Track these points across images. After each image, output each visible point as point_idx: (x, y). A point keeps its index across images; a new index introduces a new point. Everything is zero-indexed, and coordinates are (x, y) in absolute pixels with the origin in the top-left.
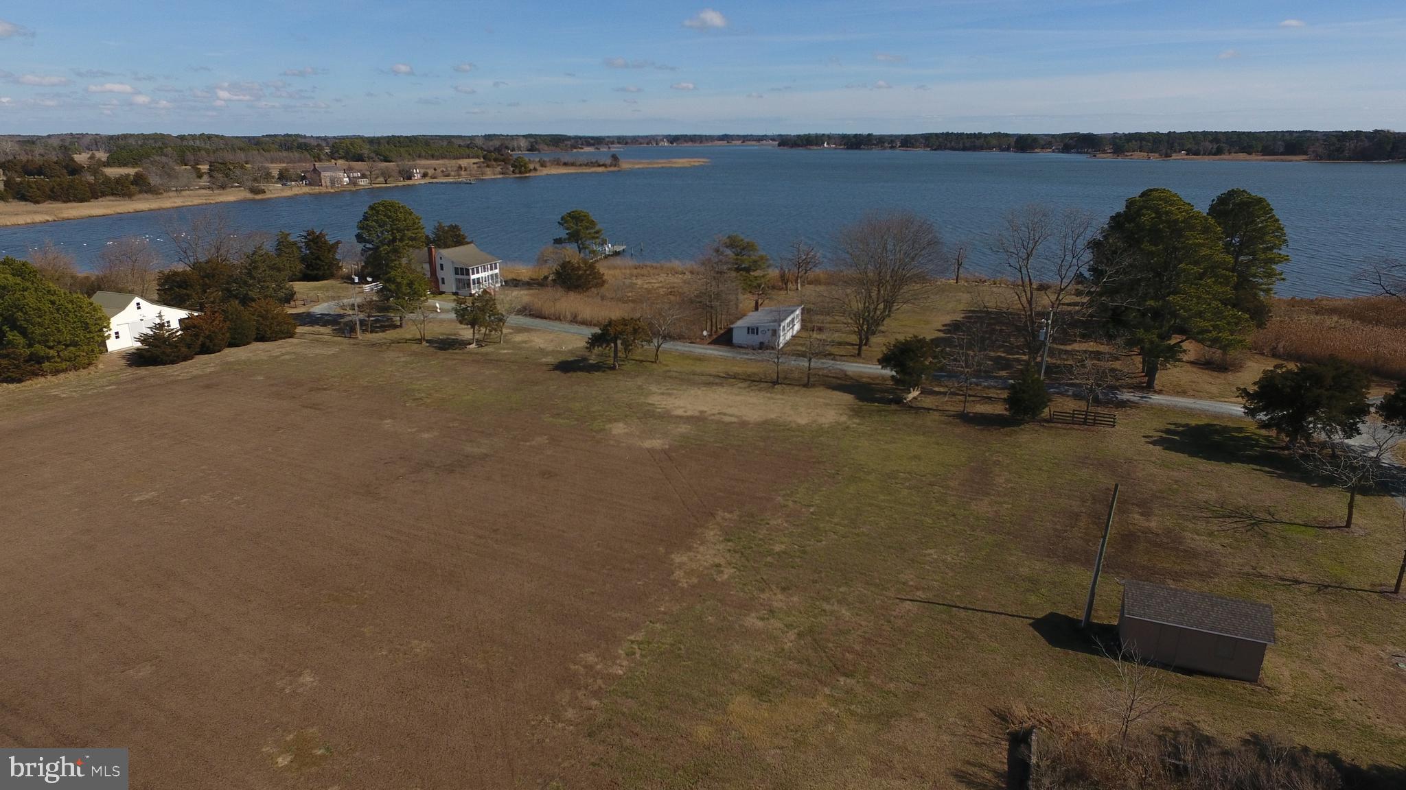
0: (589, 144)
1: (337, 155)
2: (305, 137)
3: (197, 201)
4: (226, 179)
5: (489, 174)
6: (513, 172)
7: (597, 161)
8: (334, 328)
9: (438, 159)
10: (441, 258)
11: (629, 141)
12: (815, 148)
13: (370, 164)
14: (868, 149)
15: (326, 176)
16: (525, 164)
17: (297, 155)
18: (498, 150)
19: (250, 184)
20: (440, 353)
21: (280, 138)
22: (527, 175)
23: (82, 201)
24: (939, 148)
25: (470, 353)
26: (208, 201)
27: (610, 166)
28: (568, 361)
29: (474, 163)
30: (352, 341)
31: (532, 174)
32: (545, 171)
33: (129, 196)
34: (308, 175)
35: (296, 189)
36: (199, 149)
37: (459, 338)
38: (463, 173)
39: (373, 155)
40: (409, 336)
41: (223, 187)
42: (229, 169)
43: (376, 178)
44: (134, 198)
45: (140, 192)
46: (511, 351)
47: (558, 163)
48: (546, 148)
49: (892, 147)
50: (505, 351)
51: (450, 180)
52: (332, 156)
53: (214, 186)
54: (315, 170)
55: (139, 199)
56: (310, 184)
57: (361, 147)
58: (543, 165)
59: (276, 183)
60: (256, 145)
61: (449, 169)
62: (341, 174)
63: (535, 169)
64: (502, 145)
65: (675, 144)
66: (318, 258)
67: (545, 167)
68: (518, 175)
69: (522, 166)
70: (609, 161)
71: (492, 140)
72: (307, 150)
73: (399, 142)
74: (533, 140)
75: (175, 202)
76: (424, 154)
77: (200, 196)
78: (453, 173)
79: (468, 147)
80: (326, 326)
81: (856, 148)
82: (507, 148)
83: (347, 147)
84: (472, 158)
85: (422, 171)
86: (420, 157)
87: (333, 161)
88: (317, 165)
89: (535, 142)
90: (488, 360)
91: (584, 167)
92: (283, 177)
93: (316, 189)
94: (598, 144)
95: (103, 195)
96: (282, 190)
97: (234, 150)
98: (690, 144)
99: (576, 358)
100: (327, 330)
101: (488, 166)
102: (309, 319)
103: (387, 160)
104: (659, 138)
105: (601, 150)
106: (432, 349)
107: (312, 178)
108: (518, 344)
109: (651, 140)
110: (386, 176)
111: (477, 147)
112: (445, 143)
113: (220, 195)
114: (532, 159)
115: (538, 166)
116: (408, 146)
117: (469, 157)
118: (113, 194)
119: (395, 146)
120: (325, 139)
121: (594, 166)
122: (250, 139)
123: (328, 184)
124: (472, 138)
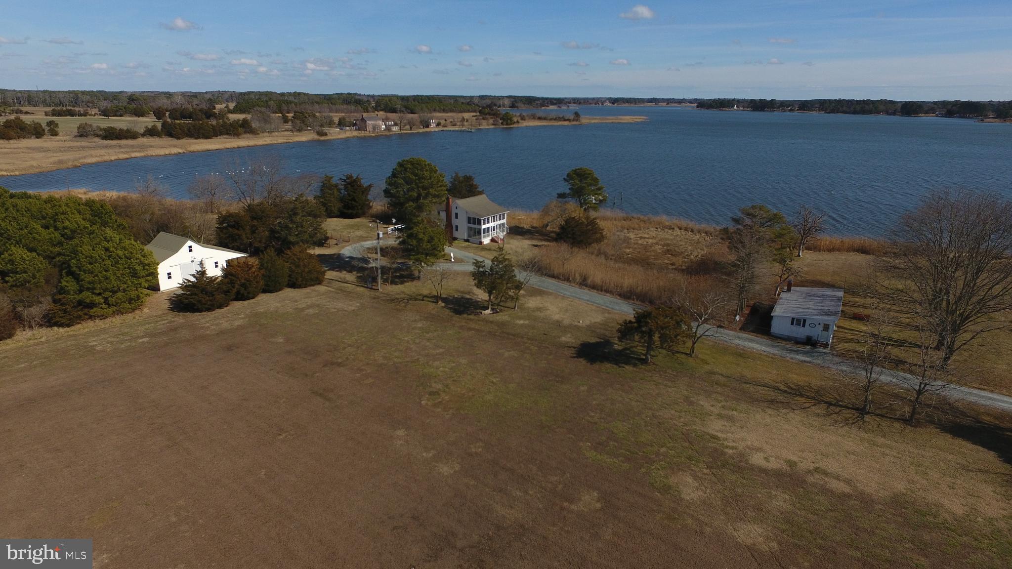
0: (553, 104)
1: (379, 108)
2: (360, 95)
3: (280, 140)
4: (302, 124)
5: (485, 125)
6: (502, 123)
7: (563, 117)
8: (359, 274)
9: (447, 113)
10: (456, 208)
11: (582, 101)
12: (727, 109)
13: (401, 115)
14: (770, 111)
15: (370, 123)
16: (511, 117)
17: (353, 107)
18: (489, 106)
19: (318, 128)
20: (456, 318)
21: (345, 96)
22: (512, 126)
23: (207, 138)
24: (833, 111)
25: (486, 321)
26: (288, 141)
27: (573, 121)
28: (589, 343)
29: (473, 116)
30: (373, 293)
31: (515, 126)
32: (525, 124)
33: (237, 135)
34: (358, 122)
35: (350, 133)
36: (291, 102)
37: (474, 297)
38: (466, 123)
39: (403, 109)
40: (425, 292)
41: (299, 130)
42: (306, 117)
43: (405, 126)
44: (240, 137)
45: (245, 132)
46: (527, 322)
47: (534, 117)
48: (523, 106)
49: (791, 110)
50: (522, 322)
51: (456, 128)
52: (376, 109)
53: (293, 129)
54: (363, 119)
55: (244, 138)
56: (359, 129)
57: (396, 103)
58: (523, 118)
59: (336, 127)
60: (328, 100)
61: (456, 120)
62: (380, 122)
63: (518, 122)
64: (492, 103)
65: (616, 105)
66: (353, 200)
67: (525, 120)
68: (505, 126)
69: (509, 119)
70: (572, 117)
71: (484, 100)
72: (360, 104)
73: (421, 100)
74: (513, 100)
75: (265, 141)
76: (437, 108)
77: (284, 137)
78: (458, 124)
79: (468, 104)
80: (352, 272)
81: (761, 111)
82: (495, 105)
83: (386, 102)
84: (472, 112)
85: (437, 121)
86: (435, 110)
87: (376, 112)
88: (365, 115)
89: (515, 101)
90: (504, 334)
91: (554, 121)
92: (341, 124)
93: (362, 134)
94: (559, 103)
95: (221, 134)
96: (339, 133)
97: (313, 103)
98: (627, 105)
99: (598, 340)
100: (351, 277)
101: (484, 119)
102: (338, 263)
103: (412, 112)
104: (603, 100)
105: (563, 108)
106: (447, 311)
107: (361, 125)
108: (533, 311)
109: (597, 101)
110: (411, 124)
111: (474, 104)
112: (452, 101)
113: (297, 136)
114: (515, 114)
115: (519, 119)
116: (427, 103)
117: (469, 111)
118: (228, 134)
119: (419, 102)
120: (373, 96)
121: (561, 121)
122: (325, 96)
123: (371, 130)
124: (471, 97)
